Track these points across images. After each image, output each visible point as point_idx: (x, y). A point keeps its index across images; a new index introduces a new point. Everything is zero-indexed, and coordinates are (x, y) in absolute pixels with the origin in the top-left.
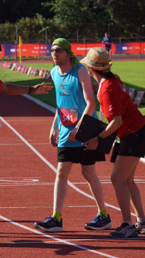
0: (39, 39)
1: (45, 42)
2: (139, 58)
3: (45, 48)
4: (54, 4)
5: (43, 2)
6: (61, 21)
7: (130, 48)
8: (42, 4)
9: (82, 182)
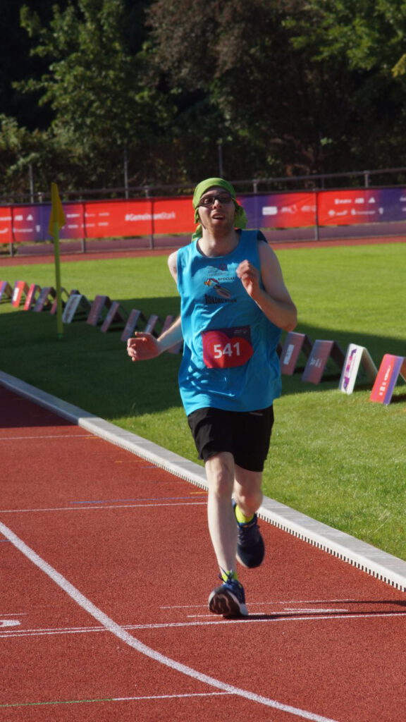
1: (28, 200)
2: (316, 239)
3: (30, 218)
4: (51, 83)
5: (18, 80)
6: (74, 135)
7: (285, 210)
8: (15, 85)
9: (153, 622)
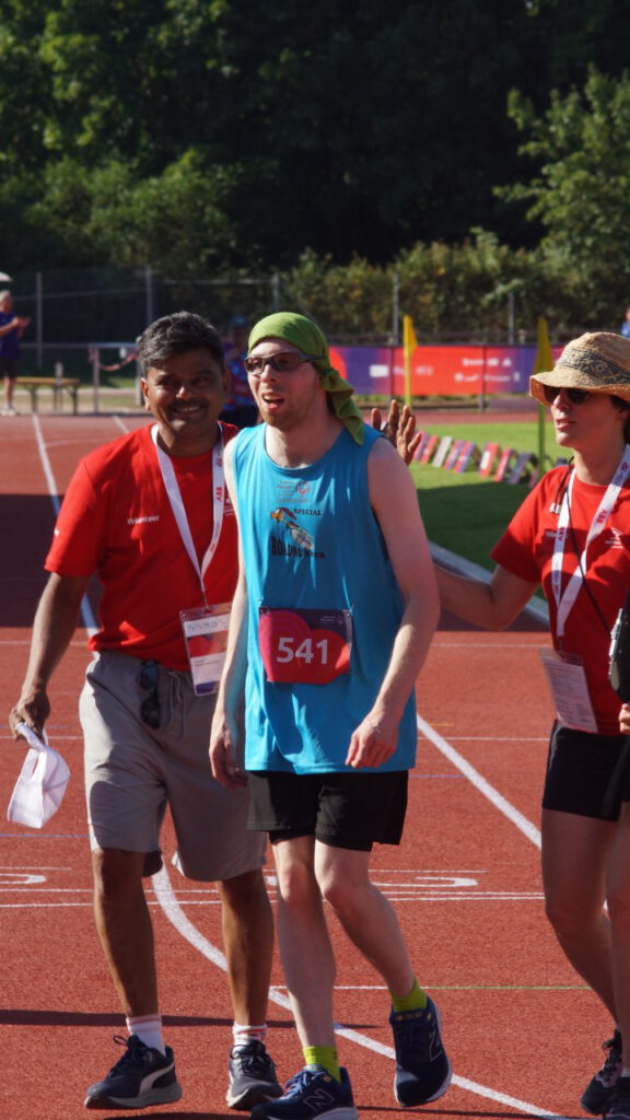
0: (481, 327)
1: (505, 339)
3: (507, 363)
4: (544, 191)
5: (501, 184)
6: (570, 258)
8: (497, 191)
